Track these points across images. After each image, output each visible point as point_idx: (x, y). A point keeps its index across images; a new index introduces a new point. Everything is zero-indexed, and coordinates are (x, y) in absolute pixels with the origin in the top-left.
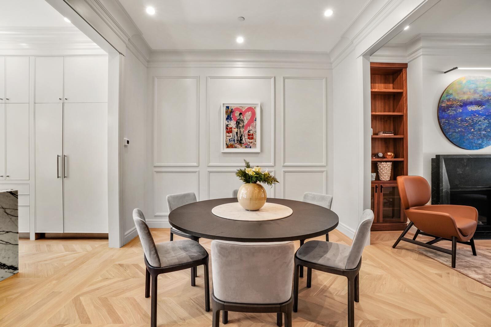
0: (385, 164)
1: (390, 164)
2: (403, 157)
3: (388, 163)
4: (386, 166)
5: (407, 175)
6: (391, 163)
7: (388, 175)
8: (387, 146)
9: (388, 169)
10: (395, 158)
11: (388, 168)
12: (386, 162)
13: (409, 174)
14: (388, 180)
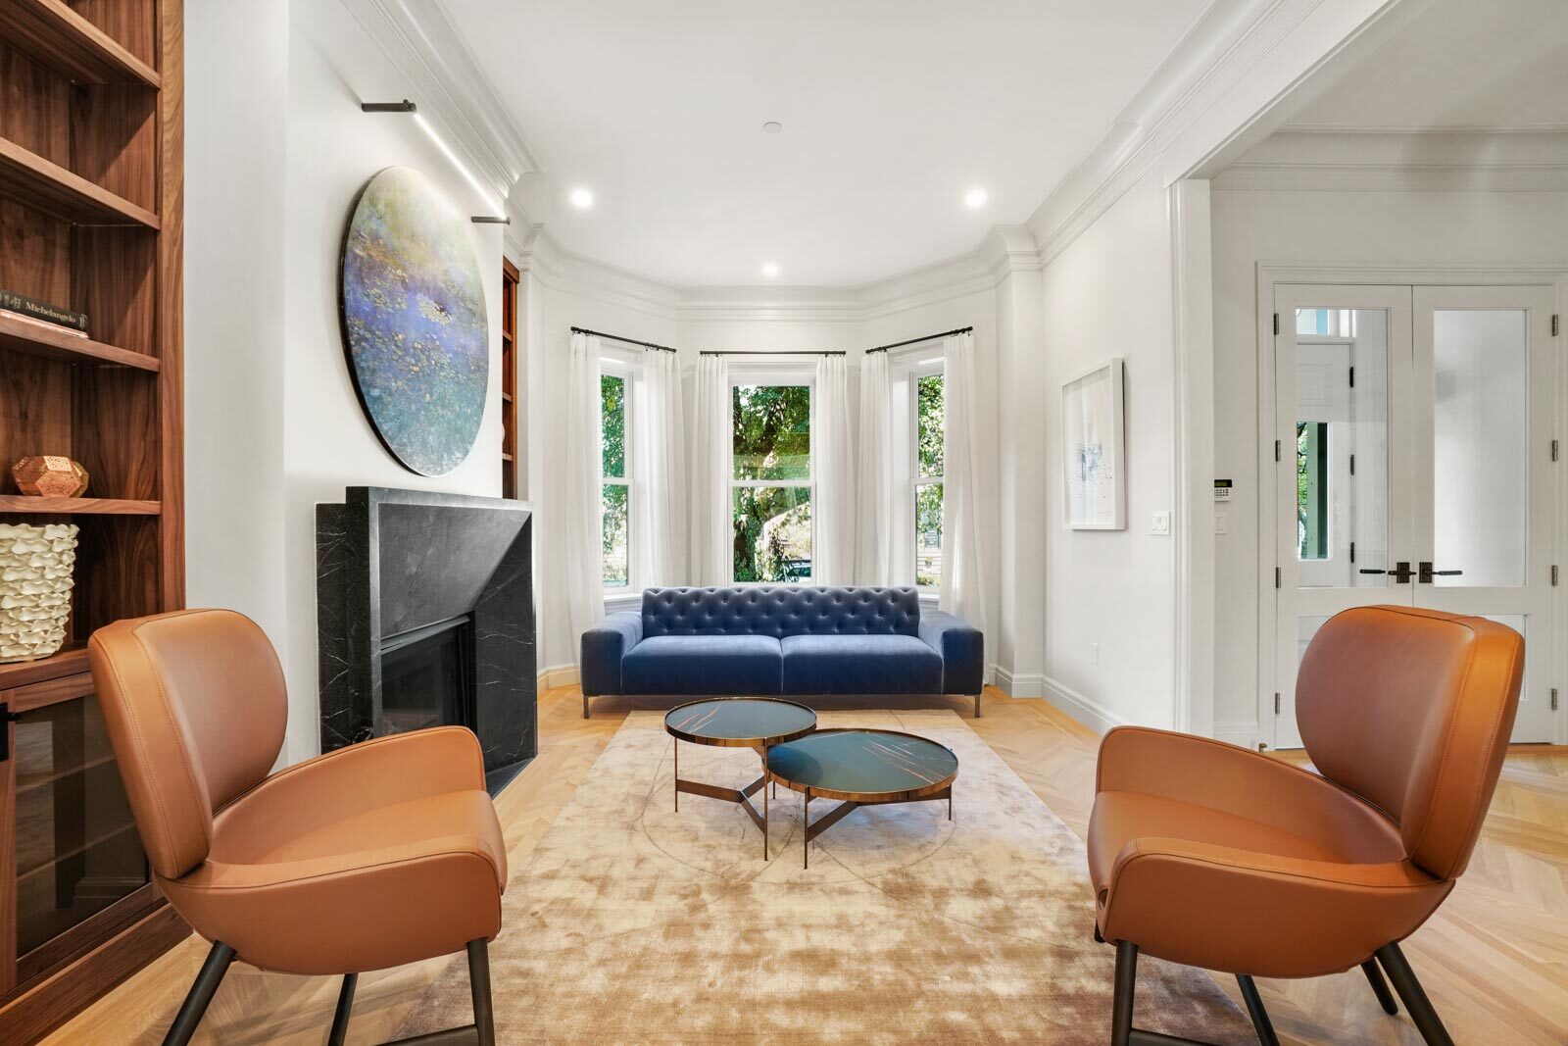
0: (24, 541)
1: (64, 538)
2: (156, 494)
3: (52, 531)
4: (38, 548)
5: (180, 605)
6: (75, 529)
7: (55, 614)
8: (24, 415)
9: (50, 576)
10: (90, 493)
11: (51, 563)
12: (37, 519)
13: (191, 602)
14: (50, 651)
